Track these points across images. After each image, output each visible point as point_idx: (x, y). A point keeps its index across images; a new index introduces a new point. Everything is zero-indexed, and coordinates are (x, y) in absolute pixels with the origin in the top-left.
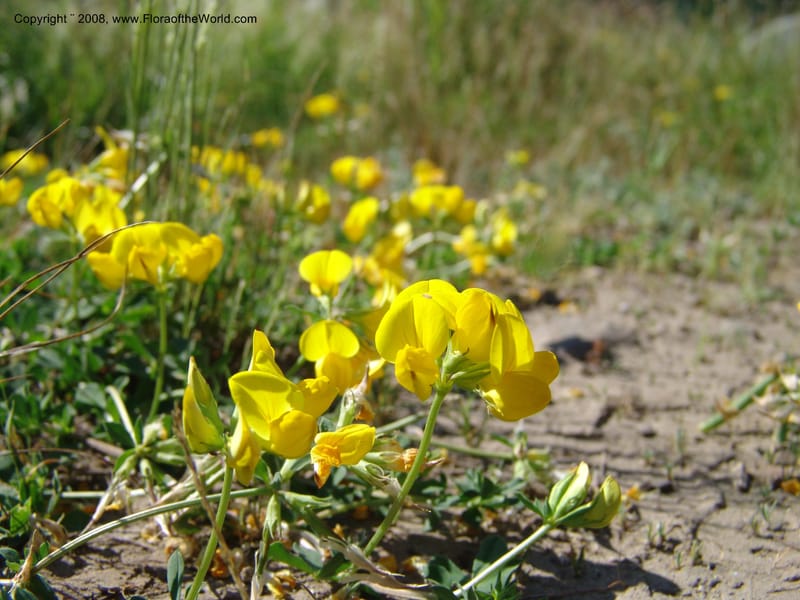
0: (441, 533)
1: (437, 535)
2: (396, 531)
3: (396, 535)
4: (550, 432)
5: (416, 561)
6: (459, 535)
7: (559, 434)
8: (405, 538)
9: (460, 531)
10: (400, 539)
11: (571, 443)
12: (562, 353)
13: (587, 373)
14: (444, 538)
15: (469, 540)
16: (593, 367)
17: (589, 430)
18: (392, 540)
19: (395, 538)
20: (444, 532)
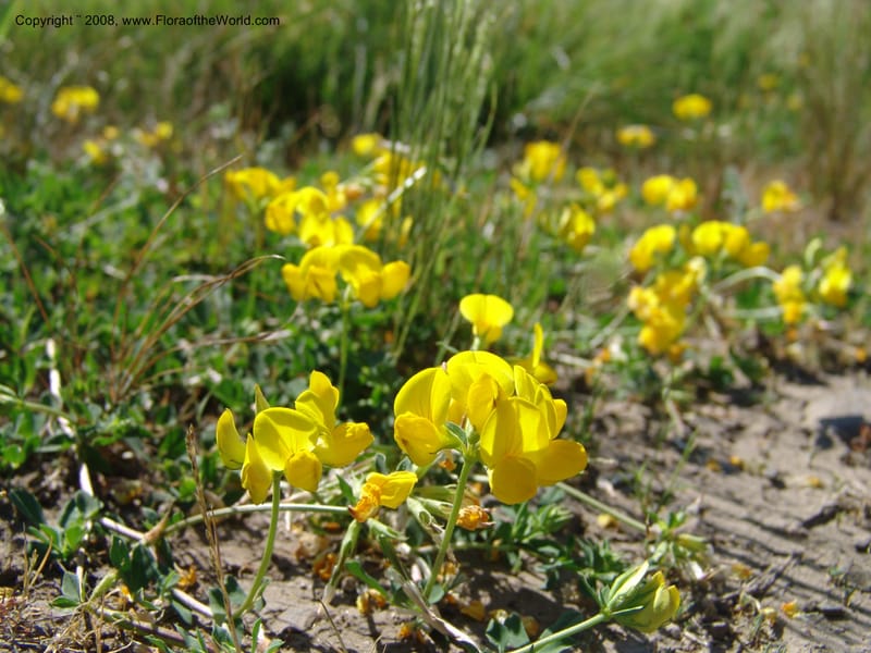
0: (554, 596)
1: (548, 595)
2: (512, 580)
3: (510, 585)
4: (749, 520)
6: (570, 602)
7: (758, 524)
8: (516, 590)
9: (572, 598)
10: (512, 589)
11: (764, 537)
12: (831, 432)
13: (847, 461)
14: (553, 600)
15: (576, 607)
16: (858, 456)
17: (793, 526)
18: (503, 588)
19: (507, 587)
20: (557, 594)
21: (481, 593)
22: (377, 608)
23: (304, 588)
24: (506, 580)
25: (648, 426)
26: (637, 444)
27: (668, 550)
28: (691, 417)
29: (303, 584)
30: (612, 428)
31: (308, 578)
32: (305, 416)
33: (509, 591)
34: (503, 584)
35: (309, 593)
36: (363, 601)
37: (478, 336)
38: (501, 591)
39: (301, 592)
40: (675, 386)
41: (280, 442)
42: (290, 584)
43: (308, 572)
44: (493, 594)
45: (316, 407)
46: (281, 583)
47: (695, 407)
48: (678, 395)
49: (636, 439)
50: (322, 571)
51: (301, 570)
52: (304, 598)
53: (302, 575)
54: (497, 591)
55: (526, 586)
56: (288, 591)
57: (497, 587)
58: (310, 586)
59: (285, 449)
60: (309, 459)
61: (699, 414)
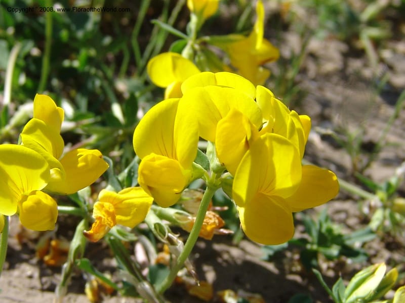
1: (271, 267)
2: (235, 252)
3: (232, 258)
5: (230, 296)
6: (292, 273)
8: (239, 262)
9: (294, 269)
10: (235, 262)
15: (298, 278)
18: (226, 261)
19: (230, 260)
20: (279, 265)
21: (206, 268)
22: (106, 294)
23: (31, 277)
24: (228, 252)
25: (345, 65)
26: (336, 84)
27: (384, 218)
28: (387, 54)
29: (29, 273)
30: (312, 68)
31: (33, 265)
32: (34, 152)
33: (232, 265)
34: (226, 256)
35: (36, 282)
36: (92, 289)
37: (195, 12)
38: (225, 264)
39: (28, 281)
40: (372, 23)
41: (10, 184)
42: (16, 273)
43: (31, 258)
44: (218, 268)
45: (43, 136)
46: (7, 273)
47: (391, 44)
48: (374, 32)
49: (335, 79)
50: (47, 258)
51: (25, 256)
52: (32, 288)
53: (27, 261)
54: (219, 265)
55: (248, 258)
56: (15, 282)
57: (220, 260)
58: (36, 274)
59: (15, 189)
60: (45, 205)
61: (394, 51)
